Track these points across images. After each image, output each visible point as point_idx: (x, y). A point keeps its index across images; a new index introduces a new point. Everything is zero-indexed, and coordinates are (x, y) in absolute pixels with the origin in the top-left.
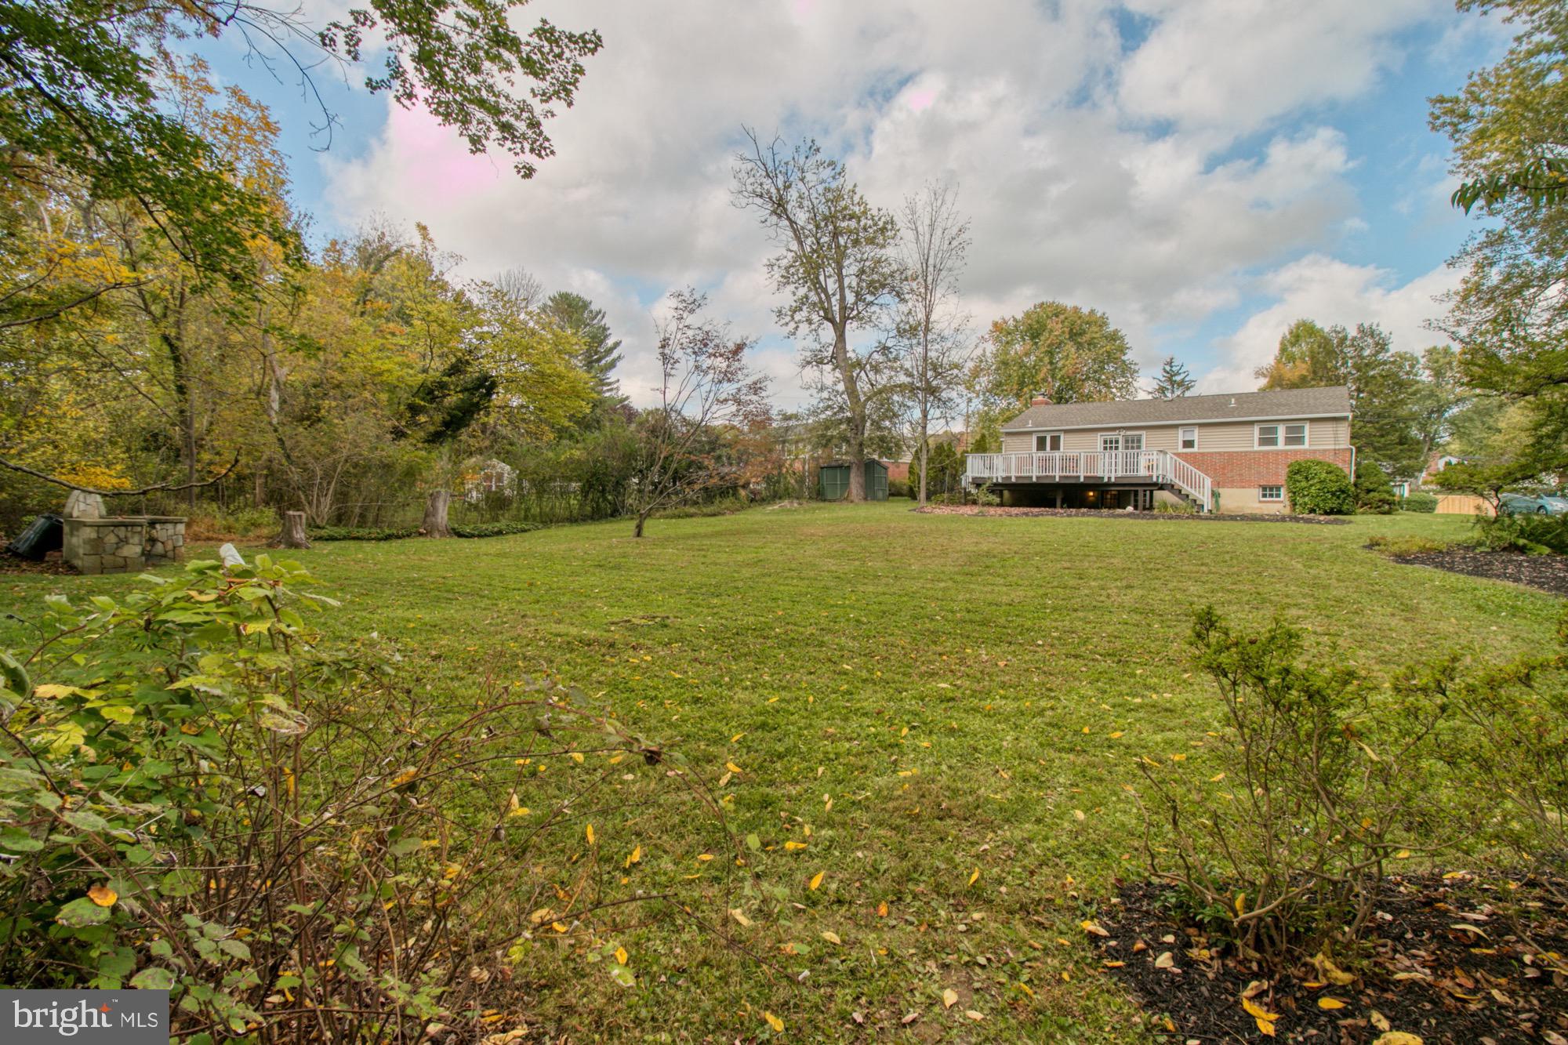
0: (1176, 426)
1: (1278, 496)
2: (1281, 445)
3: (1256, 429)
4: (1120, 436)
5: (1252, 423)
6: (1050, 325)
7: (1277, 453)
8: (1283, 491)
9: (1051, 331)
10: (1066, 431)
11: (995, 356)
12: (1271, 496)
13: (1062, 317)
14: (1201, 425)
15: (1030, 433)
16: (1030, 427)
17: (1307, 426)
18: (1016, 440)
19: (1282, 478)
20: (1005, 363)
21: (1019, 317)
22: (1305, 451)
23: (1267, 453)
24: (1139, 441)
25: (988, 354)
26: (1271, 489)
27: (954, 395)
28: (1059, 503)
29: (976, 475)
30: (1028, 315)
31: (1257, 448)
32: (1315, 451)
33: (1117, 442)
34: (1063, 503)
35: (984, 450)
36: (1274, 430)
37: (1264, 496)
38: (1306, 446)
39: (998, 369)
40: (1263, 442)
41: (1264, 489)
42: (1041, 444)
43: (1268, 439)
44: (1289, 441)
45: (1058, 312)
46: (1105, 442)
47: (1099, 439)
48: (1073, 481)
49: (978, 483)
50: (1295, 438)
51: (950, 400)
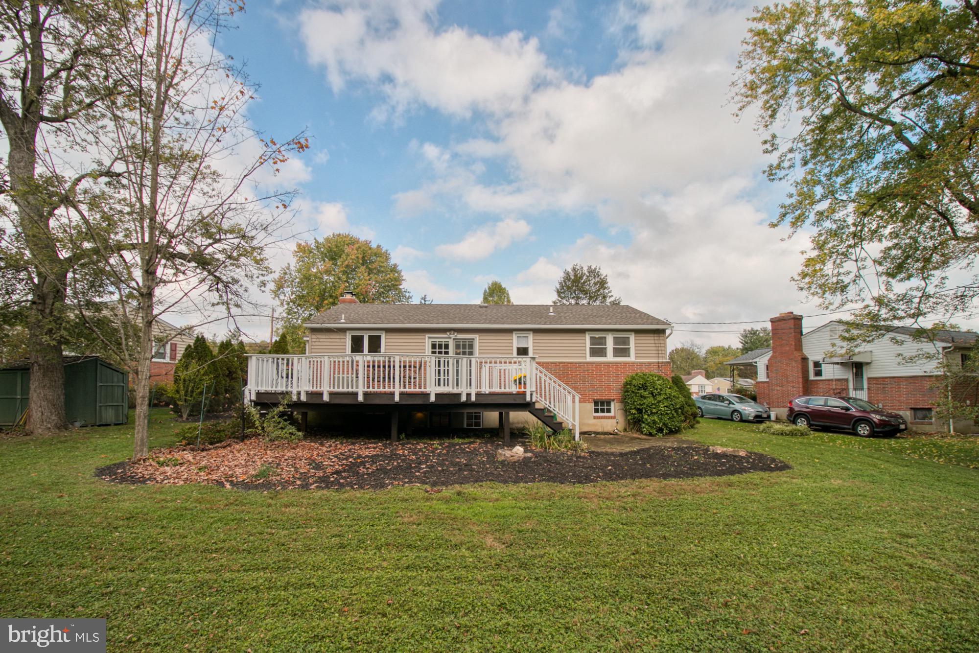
0: (510, 331)
1: (609, 411)
2: (610, 357)
3: (588, 337)
4: (450, 340)
5: (583, 331)
6: (347, 250)
7: (608, 365)
8: (615, 407)
9: (348, 255)
10: (388, 331)
11: (299, 271)
12: (603, 411)
13: (357, 246)
14: (536, 331)
15: (343, 331)
16: (342, 323)
17: (632, 337)
18: (324, 338)
19: (614, 391)
20: (308, 278)
21: (321, 240)
22: (633, 364)
23: (598, 364)
24: (471, 346)
25: (292, 268)
26: (602, 403)
27: (239, 274)
28: (394, 432)
29: (263, 389)
30: (327, 240)
31: (589, 359)
32: (641, 364)
33: (447, 346)
34: (400, 432)
35: (285, 352)
36: (603, 341)
37: (596, 411)
38: (632, 358)
39: (301, 282)
40: (595, 352)
41: (596, 403)
42: (357, 346)
43: (598, 351)
44: (618, 352)
45: (353, 242)
46: (434, 346)
47: (427, 341)
48: (419, 401)
49: (265, 402)
50: (623, 351)
51: (235, 281)
